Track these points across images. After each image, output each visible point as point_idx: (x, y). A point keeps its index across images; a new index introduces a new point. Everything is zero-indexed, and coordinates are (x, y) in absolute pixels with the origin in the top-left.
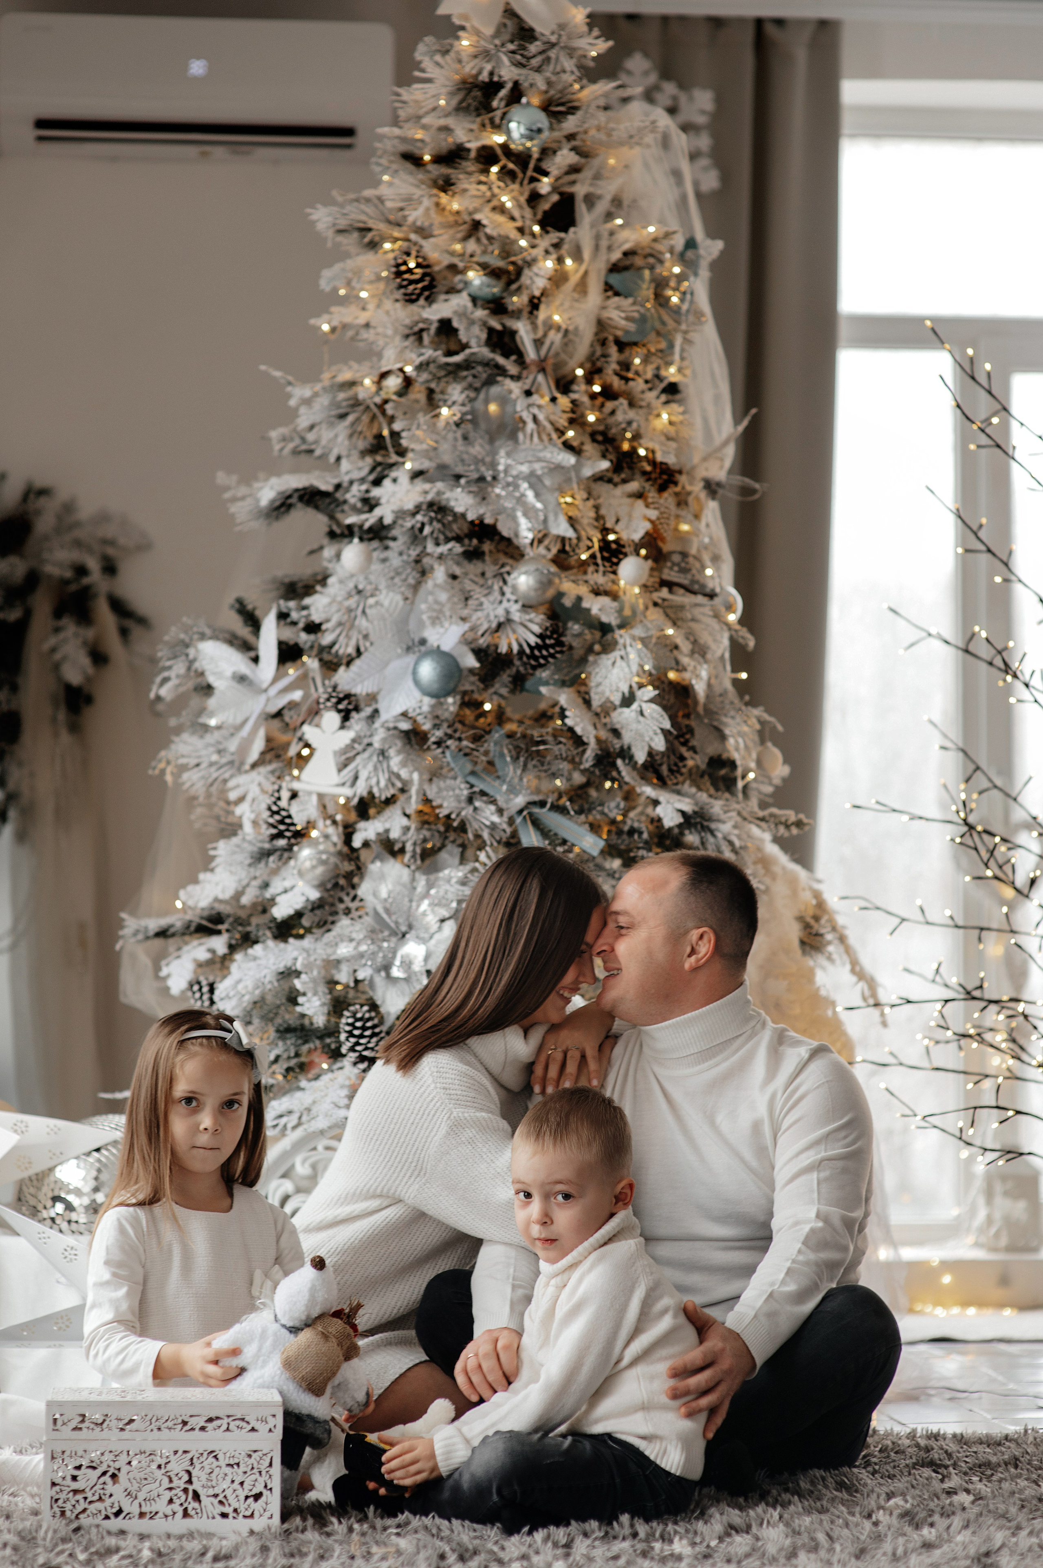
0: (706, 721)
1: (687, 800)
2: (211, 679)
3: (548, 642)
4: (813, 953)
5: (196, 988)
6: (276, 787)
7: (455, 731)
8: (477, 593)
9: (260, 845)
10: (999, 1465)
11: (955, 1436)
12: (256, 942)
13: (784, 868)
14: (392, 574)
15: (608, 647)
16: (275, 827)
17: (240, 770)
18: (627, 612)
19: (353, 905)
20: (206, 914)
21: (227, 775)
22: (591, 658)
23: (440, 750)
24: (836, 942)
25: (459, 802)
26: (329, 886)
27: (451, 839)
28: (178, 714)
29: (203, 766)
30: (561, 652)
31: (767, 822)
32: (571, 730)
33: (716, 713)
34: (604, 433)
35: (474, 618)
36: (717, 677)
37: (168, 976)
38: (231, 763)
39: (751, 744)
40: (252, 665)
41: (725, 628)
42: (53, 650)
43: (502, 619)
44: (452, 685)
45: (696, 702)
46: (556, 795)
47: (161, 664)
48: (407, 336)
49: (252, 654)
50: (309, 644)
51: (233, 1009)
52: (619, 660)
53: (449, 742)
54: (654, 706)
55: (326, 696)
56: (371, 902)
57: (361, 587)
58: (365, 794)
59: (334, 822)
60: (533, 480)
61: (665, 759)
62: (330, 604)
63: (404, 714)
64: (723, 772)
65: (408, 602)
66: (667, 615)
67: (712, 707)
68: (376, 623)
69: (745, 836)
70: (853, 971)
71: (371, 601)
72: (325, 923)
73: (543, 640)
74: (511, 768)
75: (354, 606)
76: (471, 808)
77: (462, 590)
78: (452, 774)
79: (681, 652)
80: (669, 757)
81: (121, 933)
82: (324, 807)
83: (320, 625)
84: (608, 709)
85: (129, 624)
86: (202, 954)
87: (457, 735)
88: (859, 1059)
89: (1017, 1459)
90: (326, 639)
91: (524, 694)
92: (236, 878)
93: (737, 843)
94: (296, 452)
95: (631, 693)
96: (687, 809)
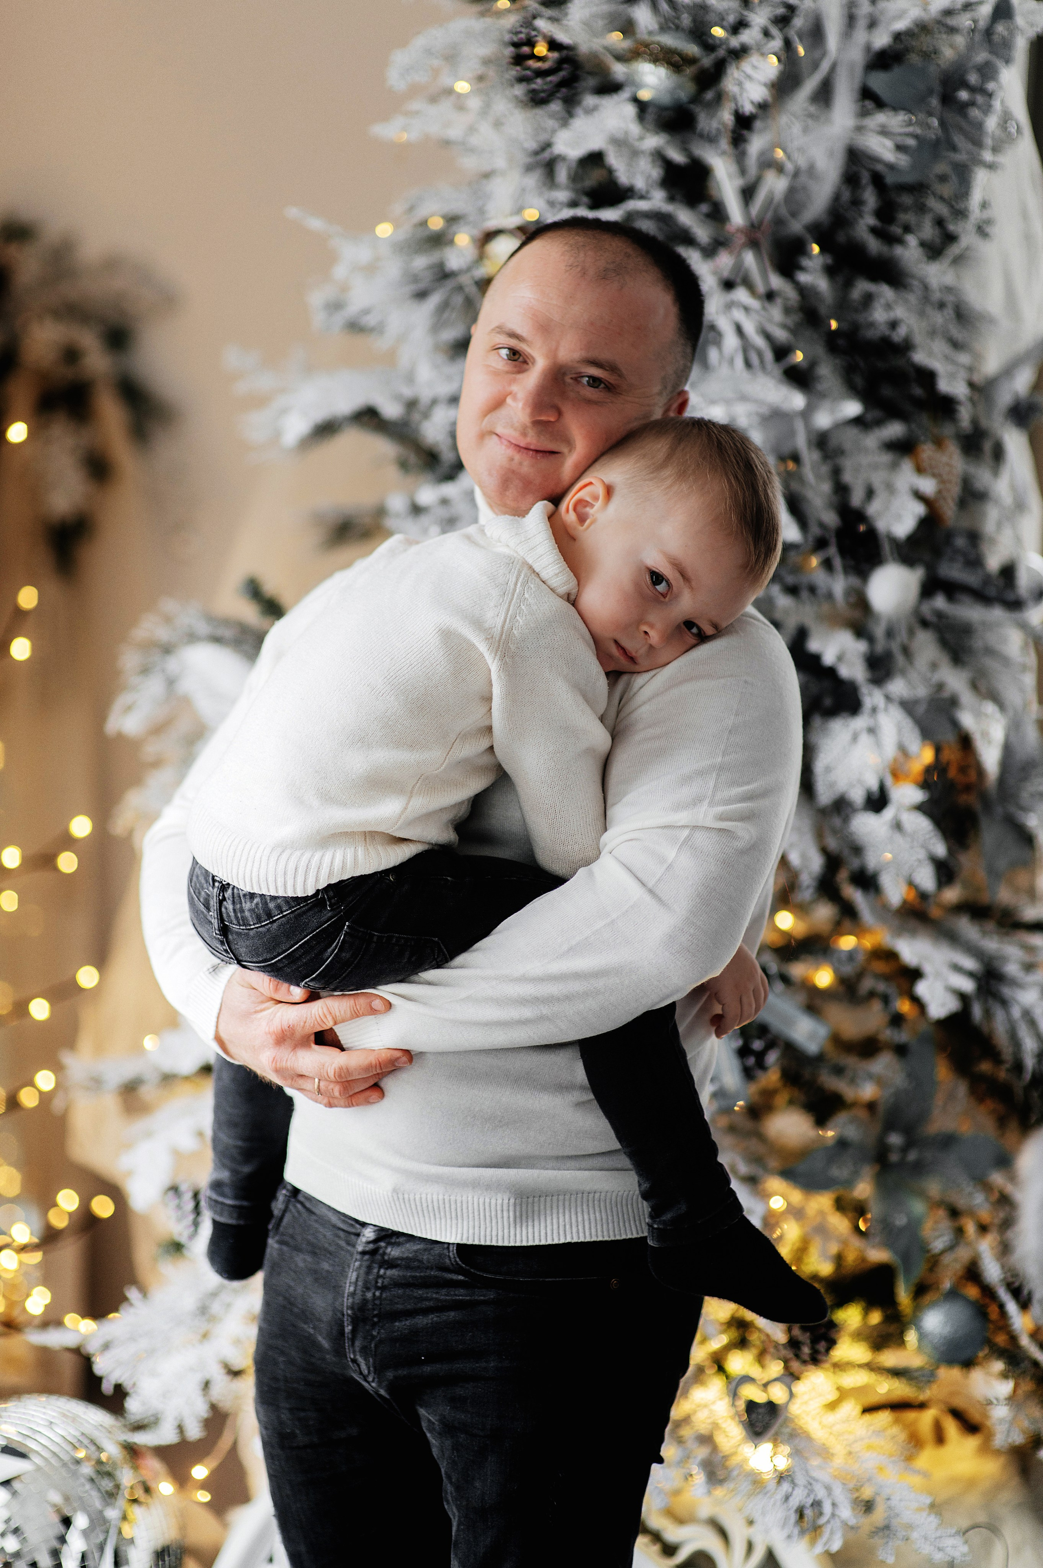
0: (998, 811)
1: (966, 962)
5: (172, 1199)
15: (844, 710)
18: (880, 654)
33: (1016, 796)
36: (1017, 728)
47: (124, 680)
48: (530, 165)
54: (919, 817)
66: (943, 644)
84: (840, 810)
86: (186, 1140)
95: (882, 789)
96: (967, 985)
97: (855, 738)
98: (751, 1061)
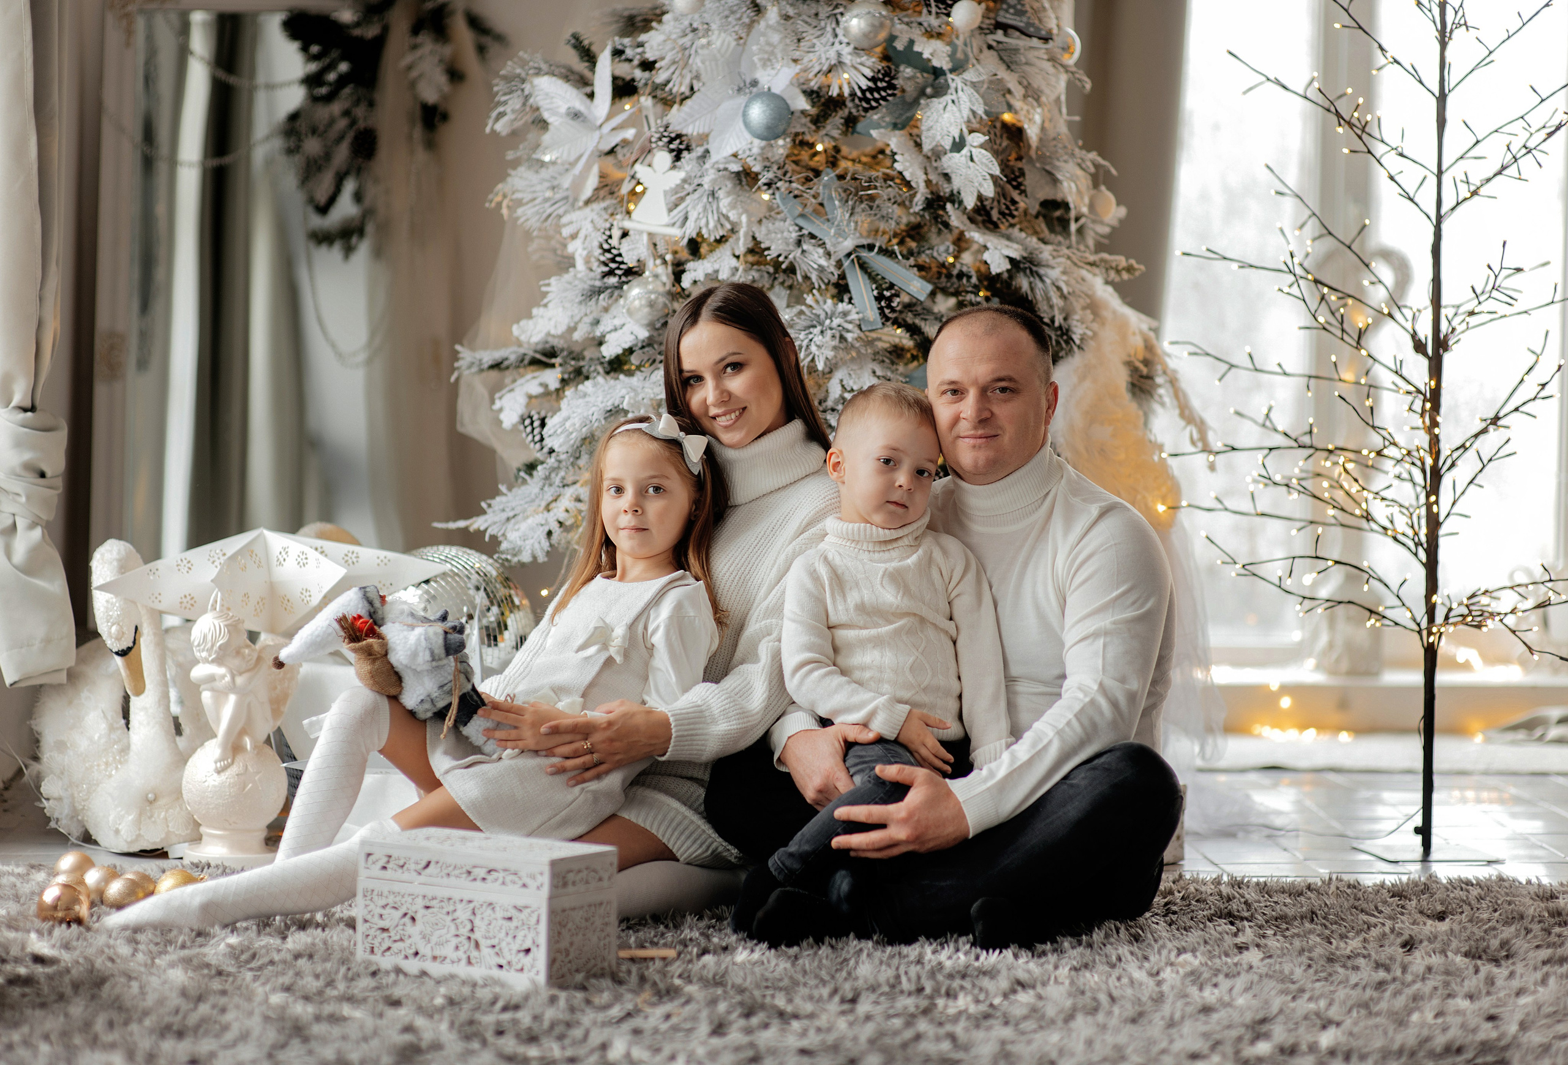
0: (1038, 165)
1: (1015, 246)
2: (546, 115)
3: (880, 84)
4: (1143, 396)
5: (527, 422)
6: (608, 225)
7: (785, 174)
8: (810, 35)
9: (592, 283)
10: (1295, 918)
11: (1258, 884)
12: (587, 378)
13: (1114, 312)
14: (727, 13)
15: (940, 91)
16: (606, 265)
17: (573, 207)
18: (960, 55)
20: (540, 347)
21: (561, 211)
22: (922, 101)
23: (771, 191)
24: (1168, 385)
25: (788, 244)
26: (658, 325)
27: (780, 280)
28: (515, 147)
29: (537, 201)
30: (893, 95)
31: (1097, 266)
32: (900, 173)
33: (1050, 157)
35: (806, 60)
36: (1051, 120)
37: (501, 410)
38: (566, 198)
39: (1083, 188)
40: (588, 101)
41: (1062, 69)
42: (410, 68)
43: (833, 62)
44: (781, 128)
45: (1029, 147)
46: (886, 237)
47: (497, 99)
49: (588, 90)
50: (643, 81)
51: (560, 446)
52: (950, 102)
53: (779, 184)
54: (983, 151)
55: (658, 135)
57: (695, 25)
58: (694, 236)
59: (665, 262)
61: (996, 203)
62: (665, 41)
63: (735, 155)
64: (1058, 213)
65: (742, 41)
66: (1001, 59)
67: (1044, 150)
68: (707, 63)
69: (1073, 282)
70: (1182, 415)
71: (704, 41)
72: (654, 361)
73: (875, 84)
74: (840, 211)
75: (688, 44)
76: (800, 250)
77: (795, 32)
78: (779, 216)
79: (1014, 97)
80: (999, 202)
81: (456, 365)
82: (655, 245)
83: (655, 62)
84: (937, 154)
85: (486, 40)
86: (535, 389)
87: (787, 178)
88: (1184, 503)
89: (1313, 913)
90: (660, 77)
91: (856, 135)
92: (569, 313)
93: (1065, 290)
95: (962, 137)
96: (1015, 255)
97: (945, 108)
98: (883, 304)
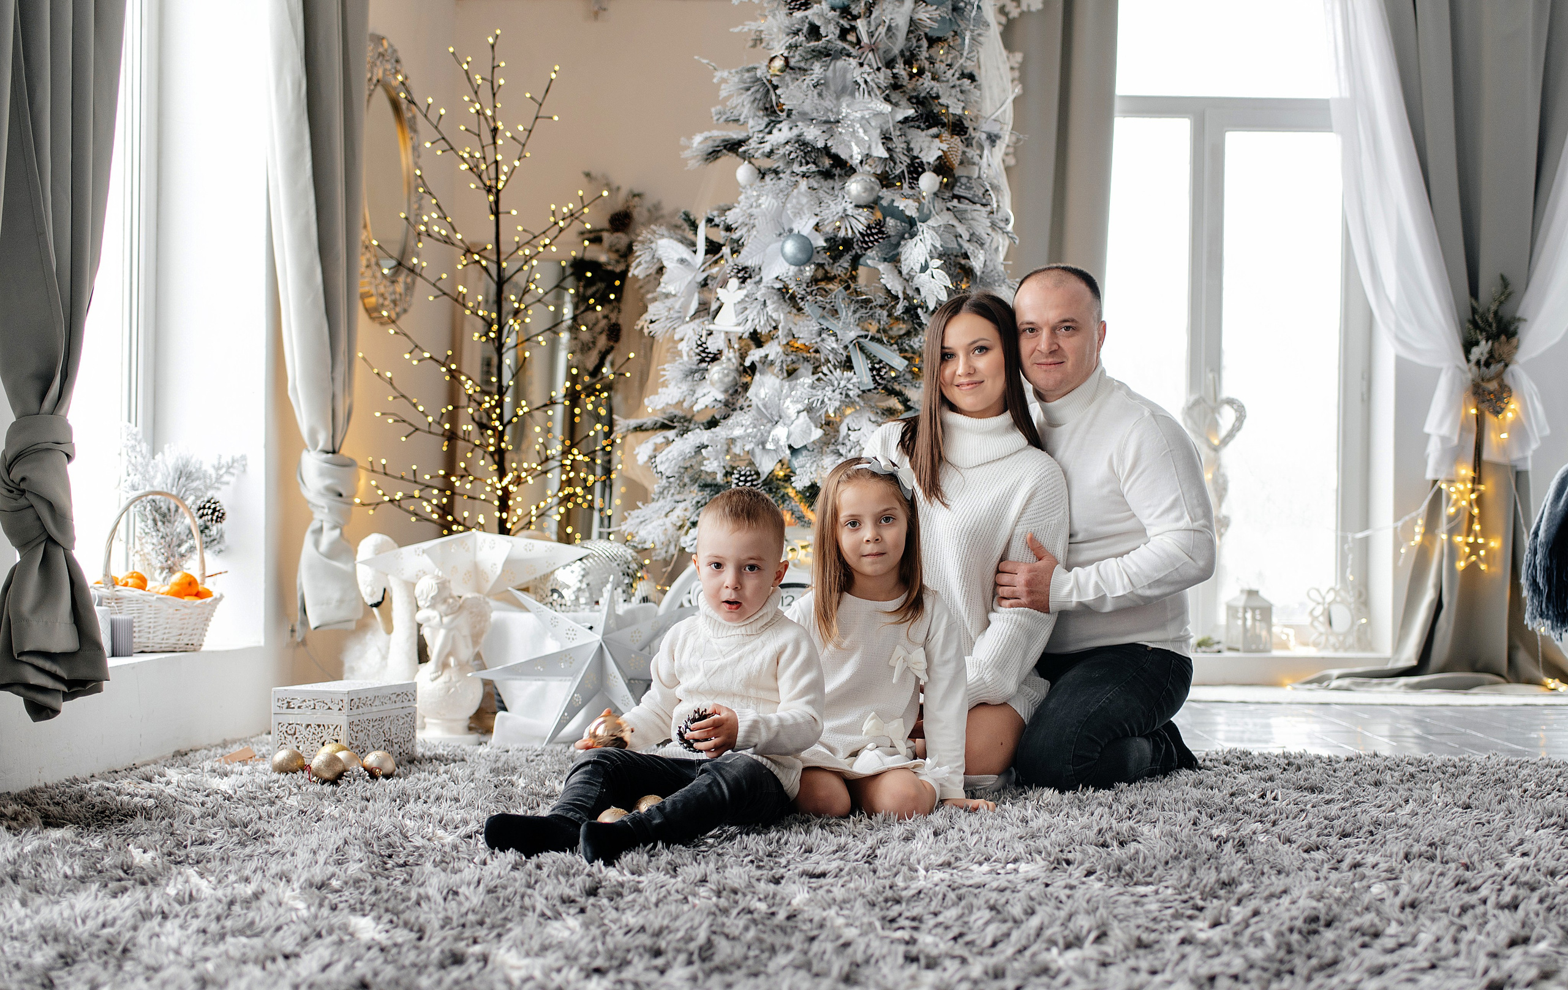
2: (665, 263)
3: (874, 231)
5: (652, 459)
6: (701, 330)
7: (811, 290)
8: (827, 199)
9: (688, 366)
12: (690, 430)
15: (913, 234)
16: (699, 354)
17: (684, 322)
18: (925, 210)
19: (746, 404)
20: (667, 416)
21: (675, 325)
22: (902, 243)
23: (803, 303)
25: (813, 335)
26: (730, 392)
27: (808, 359)
30: (883, 238)
32: (885, 286)
33: (989, 283)
34: (917, 97)
35: (824, 213)
36: (991, 261)
38: (679, 318)
40: (689, 252)
43: (842, 214)
44: (808, 257)
45: (975, 276)
46: (877, 330)
47: (636, 255)
48: (788, 35)
49: (692, 246)
50: (726, 240)
52: (919, 241)
53: (809, 298)
54: (941, 271)
55: (732, 269)
56: (755, 401)
58: (753, 330)
59: (735, 349)
60: (864, 122)
62: (741, 213)
63: (778, 278)
65: (782, 204)
66: (955, 215)
67: (986, 275)
68: (760, 218)
71: (757, 204)
72: (727, 417)
73: (870, 229)
74: (845, 311)
77: (818, 197)
79: (964, 238)
81: (614, 429)
82: (729, 338)
83: (734, 226)
84: (911, 275)
86: (659, 440)
87: (814, 293)
90: (735, 236)
91: (859, 266)
92: (678, 389)
94: (727, 121)
95: (926, 262)
97: (916, 244)
98: (874, 372)
